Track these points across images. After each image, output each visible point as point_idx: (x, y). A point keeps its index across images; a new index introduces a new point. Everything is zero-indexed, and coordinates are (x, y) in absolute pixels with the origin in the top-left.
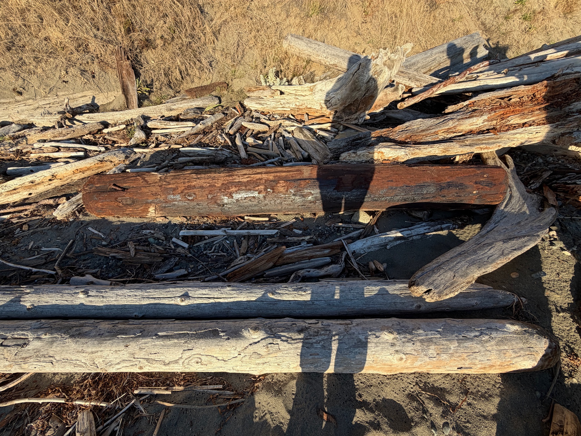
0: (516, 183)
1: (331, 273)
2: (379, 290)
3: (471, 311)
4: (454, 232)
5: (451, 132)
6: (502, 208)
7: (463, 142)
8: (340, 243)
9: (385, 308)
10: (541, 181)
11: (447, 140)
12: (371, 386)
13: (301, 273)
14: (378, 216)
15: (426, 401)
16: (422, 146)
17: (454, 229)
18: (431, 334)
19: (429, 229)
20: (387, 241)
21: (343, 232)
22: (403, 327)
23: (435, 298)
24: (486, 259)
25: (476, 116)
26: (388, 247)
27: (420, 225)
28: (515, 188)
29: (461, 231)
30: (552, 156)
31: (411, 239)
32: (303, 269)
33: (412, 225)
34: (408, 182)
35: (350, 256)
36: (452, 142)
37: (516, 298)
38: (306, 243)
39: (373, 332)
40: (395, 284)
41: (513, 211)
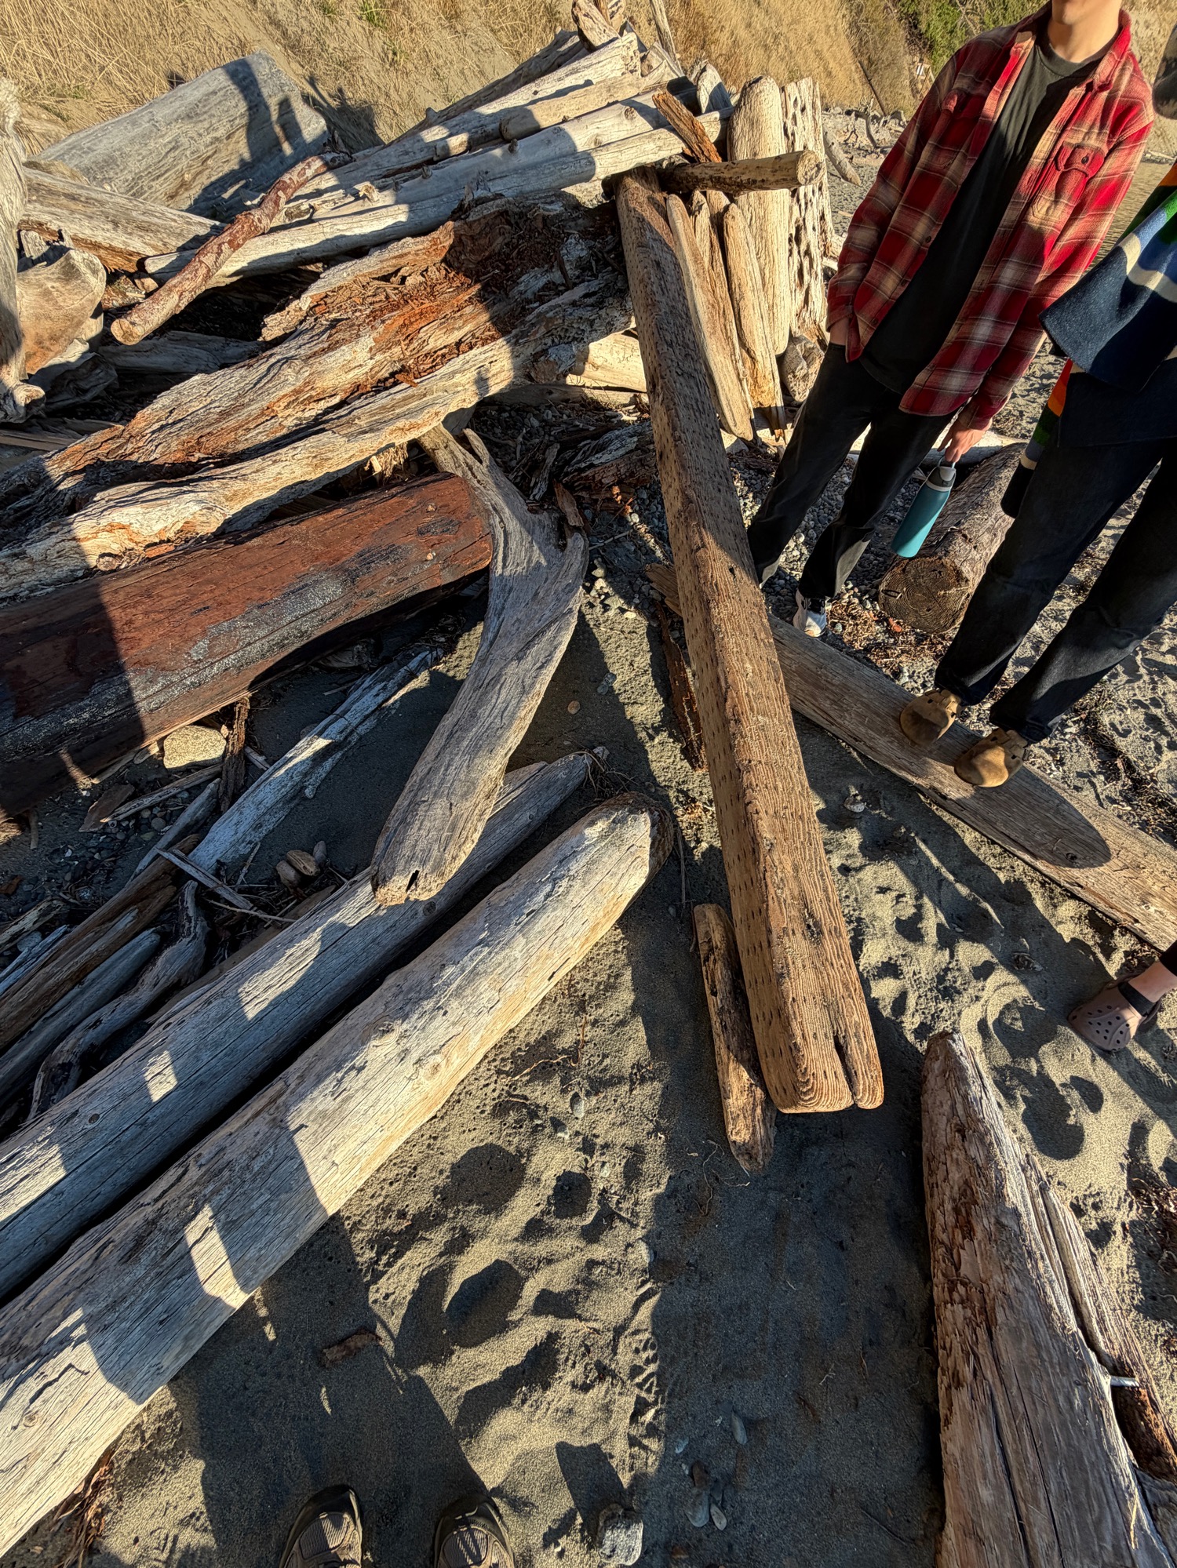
0: (505, 496)
1: (174, 979)
2: (322, 939)
3: (533, 834)
4: (441, 667)
5: (310, 399)
6: (499, 571)
7: (351, 423)
8: (161, 864)
9: (358, 970)
10: (546, 475)
11: (309, 426)
12: (415, 1169)
13: (66, 1050)
14: (244, 716)
15: (527, 1092)
16: (248, 467)
17: (437, 661)
18: (472, 960)
19: (384, 688)
20: (297, 779)
21: (156, 823)
22: (410, 990)
23: (434, 885)
24: (498, 720)
25: (345, 341)
26: (307, 791)
27: (360, 691)
28: (507, 510)
29: (453, 660)
30: (550, 407)
31: (354, 738)
32: (72, 1028)
33: (345, 694)
34: (256, 594)
35: (210, 885)
36: (323, 430)
37: (586, 759)
38: (37, 937)
39: (348, 1065)
40: (355, 891)
41: (519, 569)
